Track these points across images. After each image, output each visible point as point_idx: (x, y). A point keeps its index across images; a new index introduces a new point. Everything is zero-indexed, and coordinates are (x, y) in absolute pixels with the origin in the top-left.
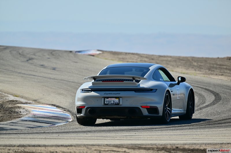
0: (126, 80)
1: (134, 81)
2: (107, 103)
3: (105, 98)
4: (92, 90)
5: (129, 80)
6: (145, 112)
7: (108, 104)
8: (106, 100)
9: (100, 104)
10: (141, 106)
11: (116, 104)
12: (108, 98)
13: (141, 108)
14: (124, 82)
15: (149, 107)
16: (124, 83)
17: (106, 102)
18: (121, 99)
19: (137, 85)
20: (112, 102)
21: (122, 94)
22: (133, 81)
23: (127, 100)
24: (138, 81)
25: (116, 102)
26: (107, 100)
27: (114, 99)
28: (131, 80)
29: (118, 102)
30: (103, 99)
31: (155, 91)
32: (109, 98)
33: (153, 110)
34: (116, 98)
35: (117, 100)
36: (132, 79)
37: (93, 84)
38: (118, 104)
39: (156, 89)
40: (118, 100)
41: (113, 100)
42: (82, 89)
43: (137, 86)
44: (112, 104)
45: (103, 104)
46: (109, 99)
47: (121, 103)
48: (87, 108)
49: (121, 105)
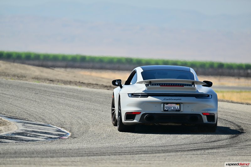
2: (167, 109)
3: (164, 103)
4: (149, 94)
6: (205, 120)
7: (167, 111)
8: (165, 106)
9: (159, 110)
10: (202, 113)
11: (176, 111)
12: (167, 103)
13: (202, 115)
14: (185, 87)
15: (209, 114)
17: (165, 109)
18: (182, 105)
20: (172, 108)
21: (183, 100)
22: (192, 86)
23: (188, 107)
25: (177, 108)
26: (167, 106)
27: (174, 105)
28: (190, 85)
29: (179, 108)
30: (162, 105)
32: (169, 104)
34: (177, 104)
35: (177, 107)
38: (179, 111)
39: (211, 95)
40: (179, 106)
44: (172, 110)
45: (162, 110)
46: (169, 105)
47: (182, 110)
48: (144, 115)
49: (182, 112)
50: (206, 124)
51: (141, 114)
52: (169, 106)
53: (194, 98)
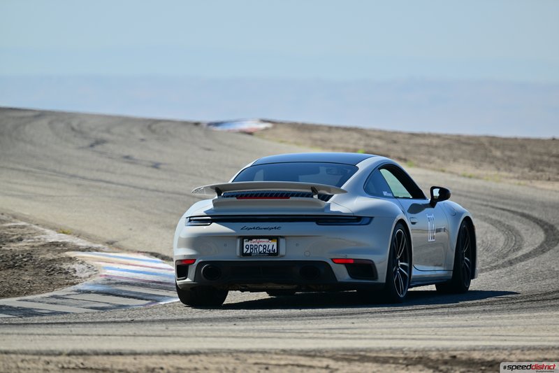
0: (298, 195)
1: (316, 197)
2: (249, 252)
3: (243, 238)
4: (214, 218)
5: (303, 195)
6: (342, 274)
7: (250, 254)
8: (245, 244)
9: (231, 254)
10: (332, 259)
11: (270, 254)
12: (250, 238)
13: (331, 263)
14: (291, 199)
15: (352, 262)
16: (292, 201)
17: (245, 250)
18: (282, 241)
19: (323, 207)
20: (261, 249)
21: (285, 228)
22: (312, 197)
23: (297, 245)
24: (326, 198)
25: (270, 248)
26: (249, 243)
27: (265, 242)
28: (307, 195)
29: (275, 247)
30: (239, 241)
31: (367, 220)
32: (254, 240)
33: (363, 269)
34: (271, 238)
35: (272, 245)
36: (310, 191)
37: (214, 205)
38: (275, 254)
39: (372, 218)
40: (275, 244)
41: (263, 244)
42: (190, 217)
43: (323, 210)
44: (260, 253)
45: (238, 253)
46: (254, 242)
47: (282, 252)
48: (201, 264)
49: (283, 256)
51: (196, 263)
52: (254, 244)
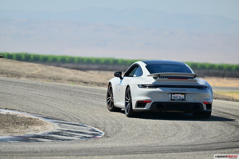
2: (174, 99)
3: (171, 94)
6: (205, 108)
7: (174, 100)
8: (172, 96)
9: (166, 99)
10: (203, 102)
11: (182, 100)
12: (174, 94)
13: (203, 104)
14: (188, 79)
15: (208, 103)
17: (172, 98)
18: (186, 95)
21: (188, 90)
22: (193, 79)
23: (191, 97)
25: (182, 97)
26: (174, 95)
28: (192, 78)
29: (184, 97)
34: (182, 94)
35: (182, 96)
38: (184, 100)
40: (184, 96)
41: (179, 96)
44: (178, 99)
45: (170, 99)
46: (176, 95)
47: (186, 99)
48: (154, 103)
49: (186, 101)
50: (205, 111)
51: (152, 102)
53: (196, 89)
